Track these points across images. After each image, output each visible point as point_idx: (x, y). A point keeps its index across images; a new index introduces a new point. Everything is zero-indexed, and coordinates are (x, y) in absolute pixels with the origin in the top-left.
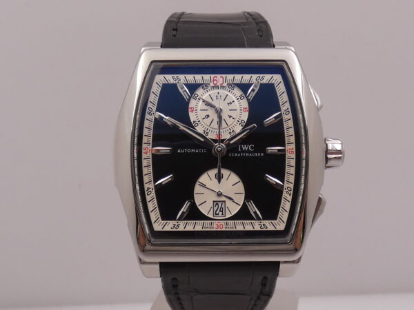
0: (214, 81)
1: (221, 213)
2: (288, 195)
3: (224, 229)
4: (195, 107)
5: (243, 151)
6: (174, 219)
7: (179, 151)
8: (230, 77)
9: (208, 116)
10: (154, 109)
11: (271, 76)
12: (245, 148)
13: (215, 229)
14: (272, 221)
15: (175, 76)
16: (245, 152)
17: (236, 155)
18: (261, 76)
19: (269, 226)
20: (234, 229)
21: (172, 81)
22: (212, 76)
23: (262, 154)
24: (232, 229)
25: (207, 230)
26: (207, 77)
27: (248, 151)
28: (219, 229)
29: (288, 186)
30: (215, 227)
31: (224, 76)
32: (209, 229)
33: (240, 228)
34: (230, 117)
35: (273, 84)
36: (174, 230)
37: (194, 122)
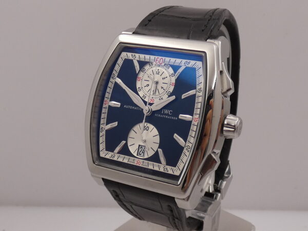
0: (157, 60)
1: (142, 154)
2: (186, 151)
3: (141, 166)
4: (141, 77)
5: (164, 114)
6: (113, 151)
7: (125, 106)
8: (167, 59)
9: (148, 85)
10: (116, 75)
11: (195, 62)
12: (166, 112)
13: (135, 164)
14: (173, 168)
15: (133, 54)
16: (166, 114)
17: (159, 116)
18: (188, 61)
19: (170, 170)
20: (147, 167)
21: (131, 58)
22: (156, 57)
23: (176, 118)
24: (145, 167)
25: (130, 163)
26: (152, 57)
27: (168, 115)
28: (138, 165)
29: (188, 144)
30: (136, 162)
31: (164, 58)
32: (131, 163)
33: (151, 167)
34: (162, 88)
35: (195, 68)
36: (111, 158)
37: (139, 88)
